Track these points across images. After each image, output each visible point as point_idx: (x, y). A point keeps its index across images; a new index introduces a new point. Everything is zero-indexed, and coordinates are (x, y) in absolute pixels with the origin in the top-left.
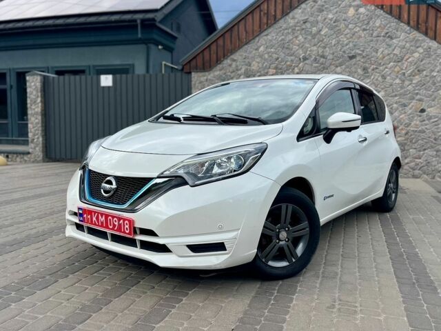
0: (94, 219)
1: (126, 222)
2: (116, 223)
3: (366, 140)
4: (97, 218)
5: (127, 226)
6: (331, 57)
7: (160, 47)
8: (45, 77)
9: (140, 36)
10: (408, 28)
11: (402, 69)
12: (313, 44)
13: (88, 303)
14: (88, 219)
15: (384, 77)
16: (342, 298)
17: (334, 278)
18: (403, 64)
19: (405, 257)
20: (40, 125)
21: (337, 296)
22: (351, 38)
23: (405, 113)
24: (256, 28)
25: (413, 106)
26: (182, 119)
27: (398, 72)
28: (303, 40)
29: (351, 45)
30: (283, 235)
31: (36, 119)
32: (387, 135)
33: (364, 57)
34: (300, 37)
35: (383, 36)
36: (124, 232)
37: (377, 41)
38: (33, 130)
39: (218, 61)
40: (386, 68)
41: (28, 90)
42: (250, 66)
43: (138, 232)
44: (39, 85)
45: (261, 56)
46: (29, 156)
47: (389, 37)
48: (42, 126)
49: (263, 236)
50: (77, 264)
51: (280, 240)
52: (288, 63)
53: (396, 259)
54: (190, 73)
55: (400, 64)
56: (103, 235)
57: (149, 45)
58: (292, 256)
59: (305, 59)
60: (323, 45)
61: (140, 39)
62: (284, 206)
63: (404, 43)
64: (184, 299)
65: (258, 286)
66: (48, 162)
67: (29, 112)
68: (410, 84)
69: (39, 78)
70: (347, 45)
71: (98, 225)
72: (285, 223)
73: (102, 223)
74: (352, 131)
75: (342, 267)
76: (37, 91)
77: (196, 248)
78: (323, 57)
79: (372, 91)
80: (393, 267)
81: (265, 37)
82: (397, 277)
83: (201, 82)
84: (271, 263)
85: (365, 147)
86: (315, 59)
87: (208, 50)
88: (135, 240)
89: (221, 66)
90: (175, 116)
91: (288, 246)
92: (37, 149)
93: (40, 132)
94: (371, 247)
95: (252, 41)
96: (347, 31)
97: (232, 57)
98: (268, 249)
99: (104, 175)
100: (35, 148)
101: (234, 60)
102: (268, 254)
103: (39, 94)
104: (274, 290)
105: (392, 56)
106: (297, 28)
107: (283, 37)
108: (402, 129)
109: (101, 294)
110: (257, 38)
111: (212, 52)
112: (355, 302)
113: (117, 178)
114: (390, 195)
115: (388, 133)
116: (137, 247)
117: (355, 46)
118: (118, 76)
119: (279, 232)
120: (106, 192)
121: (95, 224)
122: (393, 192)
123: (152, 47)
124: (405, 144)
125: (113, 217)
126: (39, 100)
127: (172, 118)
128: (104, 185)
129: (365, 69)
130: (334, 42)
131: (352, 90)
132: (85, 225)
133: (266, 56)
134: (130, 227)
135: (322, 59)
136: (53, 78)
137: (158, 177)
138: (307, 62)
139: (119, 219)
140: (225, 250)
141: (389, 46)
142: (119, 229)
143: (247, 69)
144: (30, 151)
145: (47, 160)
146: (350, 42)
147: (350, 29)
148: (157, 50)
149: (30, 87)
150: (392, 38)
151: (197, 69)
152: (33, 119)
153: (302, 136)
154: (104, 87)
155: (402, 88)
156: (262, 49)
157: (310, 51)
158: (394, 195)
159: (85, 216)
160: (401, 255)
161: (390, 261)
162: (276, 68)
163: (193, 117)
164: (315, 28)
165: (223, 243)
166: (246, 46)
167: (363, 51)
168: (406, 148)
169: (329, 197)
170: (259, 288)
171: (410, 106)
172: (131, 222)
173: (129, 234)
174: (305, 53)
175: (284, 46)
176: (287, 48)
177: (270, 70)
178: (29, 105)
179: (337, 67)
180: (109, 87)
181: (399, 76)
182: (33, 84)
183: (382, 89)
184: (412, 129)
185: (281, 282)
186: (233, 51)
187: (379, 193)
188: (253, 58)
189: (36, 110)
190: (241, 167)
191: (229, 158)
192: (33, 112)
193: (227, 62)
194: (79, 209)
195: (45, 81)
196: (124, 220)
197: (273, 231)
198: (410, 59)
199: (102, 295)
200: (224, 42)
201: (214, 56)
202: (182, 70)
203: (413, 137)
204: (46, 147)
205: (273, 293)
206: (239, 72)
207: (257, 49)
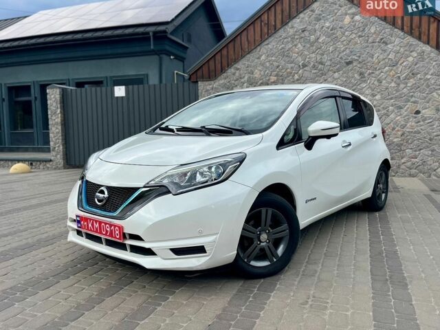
0: (90, 225)
1: (117, 228)
2: (108, 229)
3: (350, 145)
4: (93, 225)
5: (117, 232)
6: (329, 63)
7: (172, 57)
8: (63, 89)
9: (152, 47)
10: (402, 34)
11: (397, 73)
12: (311, 51)
13: (83, 302)
14: (85, 226)
15: (380, 81)
16: (316, 295)
17: (312, 276)
18: (398, 68)
19: (384, 255)
20: (60, 134)
21: (312, 292)
22: (348, 44)
23: (401, 115)
24: (258, 37)
25: (408, 108)
26: (175, 130)
27: (393, 76)
28: (301, 48)
29: (348, 51)
30: (264, 237)
31: (57, 129)
32: (374, 139)
33: (360, 63)
34: (299, 45)
35: (379, 42)
36: (115, 237)
37: (373, 47)
38: (54, 139)
39: (223, 70)
40: (382, 72)
41: (49, 102)
42: (253, 74)
43: (128, 237)
44: (58, 97)
45: (262, 64)
46: (51, 163)
47: (383, 42)
48: (62, 135)
49: (242, 238)
50: (79, 266)
51: (261, 242)
52: (289, 70)
53: (376, 257)
54: (197, 82)
55: (395, 68)
56: (98, 240)
57: (161, 56)
58: (273, 256)
59: (304, 66)
60: (321, 52)
61: (153, 51)
62: (264, 210)
63: (398, 48)
64: (171, 297)
65: (240, 284)
66: (68, 168)
67: (50, 122)
68: (405, 88)
69: (58, 91)
70: (343, 51)
71: (94, 231)
72: (265, 225)
73: (97, 229)
74: (332, 138)
75: (322, 266)
76: (57, 103)
77: (179, 252)
78: (321, 63)
79: (359, 98)
80: (371, 265)
81: (266, 47)
82: (372, 274)
83: (207, 91)
84: (253, 263)
85: (350, 151)
86: (314, 66)
87: (213, 59)
88: (125, 244)
89: (225, 74)
90: (170, 127)
91: (268, 247)
92: (59, 156)
93: (60, 141)
94: (354, 245)
95: (254, 50)
96: (344, 38)
97: (236, 66)
98: (250, 250)
99: (98, 185)
100: (56, 156)
101: (238, 69)
102: (250, 255)
103: (59, 106)
104: (255, 288)
105: (387, 60)
106: (296, 37)
107: (283, 46)
108: (398, 131)
109: (95, 293)
110: (259, 48)
111: (217, 62)
112: (328, 299)
113: (109, 188)
114: (380, 196)
115: (375, 136)
116: (127, 250)
117: (351, 52)
118: (130, 87)
119: (260, 234)
120: (99, 201)
121: (91, 230)
122: (383, 192)
123: (164, 57)
124: (402, 144)
125: (106, 224)
126: (59, 111)
127: (167, 129)
128: (97, 194)
129: (361, 74)
130: (331, 49)
131: (337, 98)
132: (83, 231)
133: (268, 64)
134: (120, 232)
135: (320, 66)
136: (71, 90)
137: (145, 187)
138: (306, 68)
139: (111, 225)
140: (205, 252)
141: (385, 51)
142: (111, 235)
143: (250, 77)
144: (52, 158)
145: (68, 166)
146: (346, 48)
147: (346, 36)
148: (168, 61)
149: (50, 100)
150: (387, 44)
151: (203, 78)
152: (54, 129)
153: (282, 144)
154: (117, 97)
155: (397, 91)
156: (263, 57)
157: (309, 58)
158: (383, 195)
159: (82, 223)
160: (381, 253)
161: (369, 259)
162: (277, 75)
163: (184, 128)
164: (313, 36)
165: (203, 246)
166: (248, 56)
167: (359, 57)
168: (403, 148)
169: (311, 200)
170: (241, 286)
171: (405, 108)
172: (121, 228)
173: (120, 239)
174: (305, 61)
175: (284, 54)
176: (287, 56)
177: (271, 77)
178: (49, 116)
179: (335, 72)
180: (122, 97)
181: (395, 80)
182: (53, 96)
183: (379, 92)
184: (408, 130)
185: (262, 280)
186: (236, 61)
187: (367, 194)
188: (255, 67)
189: (56, 120)
190: (220, 175)
191: (210, 168)
192: (54, 122)
193: (231, 70)
194: (77, 216)
195: (64, 94)
196: (115, 226)
197: (254, 233)
198: (405, 64)
199: (97, 295)
200: (228, 52)
201: (219, 66)
202: (190, 79)
203: (409, 137)
204: (66, 154)
205: (254, 291)
206: (243, 80)
207: (259, 58)
